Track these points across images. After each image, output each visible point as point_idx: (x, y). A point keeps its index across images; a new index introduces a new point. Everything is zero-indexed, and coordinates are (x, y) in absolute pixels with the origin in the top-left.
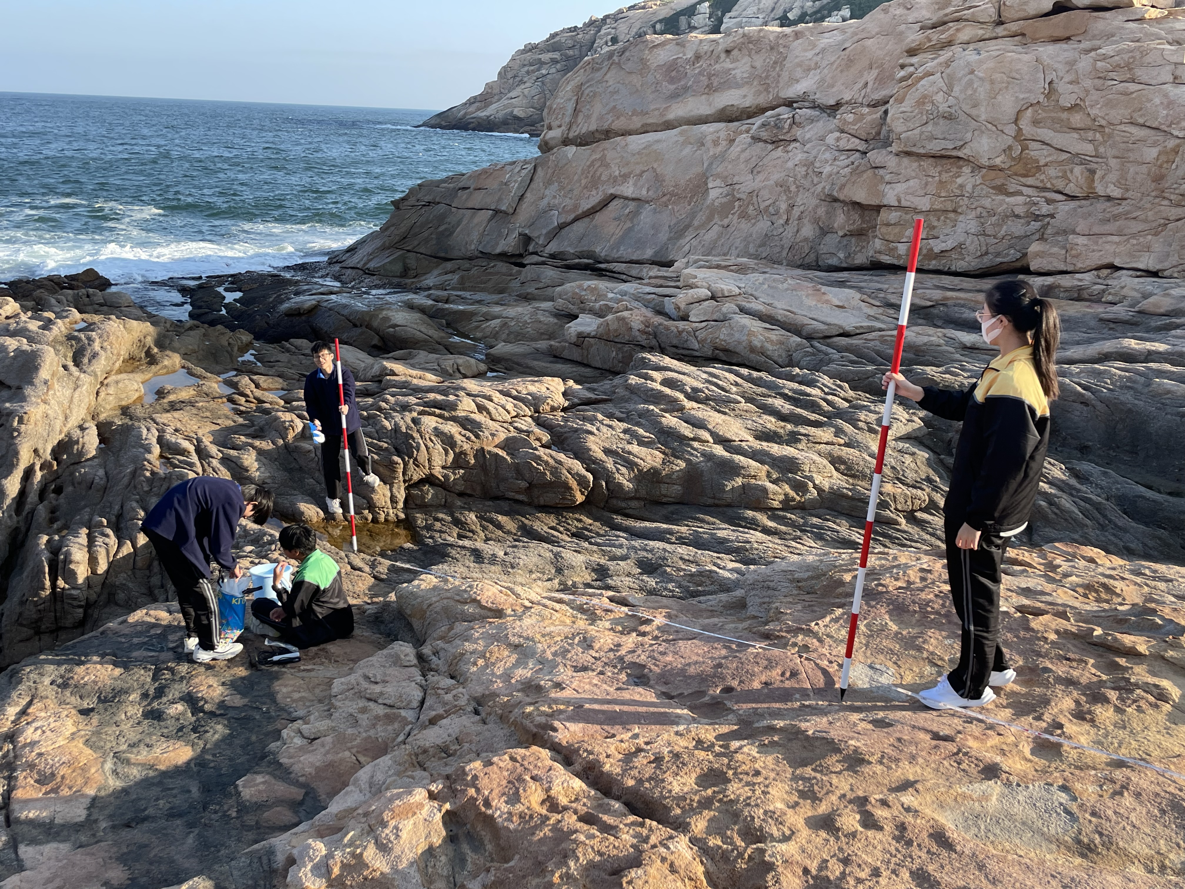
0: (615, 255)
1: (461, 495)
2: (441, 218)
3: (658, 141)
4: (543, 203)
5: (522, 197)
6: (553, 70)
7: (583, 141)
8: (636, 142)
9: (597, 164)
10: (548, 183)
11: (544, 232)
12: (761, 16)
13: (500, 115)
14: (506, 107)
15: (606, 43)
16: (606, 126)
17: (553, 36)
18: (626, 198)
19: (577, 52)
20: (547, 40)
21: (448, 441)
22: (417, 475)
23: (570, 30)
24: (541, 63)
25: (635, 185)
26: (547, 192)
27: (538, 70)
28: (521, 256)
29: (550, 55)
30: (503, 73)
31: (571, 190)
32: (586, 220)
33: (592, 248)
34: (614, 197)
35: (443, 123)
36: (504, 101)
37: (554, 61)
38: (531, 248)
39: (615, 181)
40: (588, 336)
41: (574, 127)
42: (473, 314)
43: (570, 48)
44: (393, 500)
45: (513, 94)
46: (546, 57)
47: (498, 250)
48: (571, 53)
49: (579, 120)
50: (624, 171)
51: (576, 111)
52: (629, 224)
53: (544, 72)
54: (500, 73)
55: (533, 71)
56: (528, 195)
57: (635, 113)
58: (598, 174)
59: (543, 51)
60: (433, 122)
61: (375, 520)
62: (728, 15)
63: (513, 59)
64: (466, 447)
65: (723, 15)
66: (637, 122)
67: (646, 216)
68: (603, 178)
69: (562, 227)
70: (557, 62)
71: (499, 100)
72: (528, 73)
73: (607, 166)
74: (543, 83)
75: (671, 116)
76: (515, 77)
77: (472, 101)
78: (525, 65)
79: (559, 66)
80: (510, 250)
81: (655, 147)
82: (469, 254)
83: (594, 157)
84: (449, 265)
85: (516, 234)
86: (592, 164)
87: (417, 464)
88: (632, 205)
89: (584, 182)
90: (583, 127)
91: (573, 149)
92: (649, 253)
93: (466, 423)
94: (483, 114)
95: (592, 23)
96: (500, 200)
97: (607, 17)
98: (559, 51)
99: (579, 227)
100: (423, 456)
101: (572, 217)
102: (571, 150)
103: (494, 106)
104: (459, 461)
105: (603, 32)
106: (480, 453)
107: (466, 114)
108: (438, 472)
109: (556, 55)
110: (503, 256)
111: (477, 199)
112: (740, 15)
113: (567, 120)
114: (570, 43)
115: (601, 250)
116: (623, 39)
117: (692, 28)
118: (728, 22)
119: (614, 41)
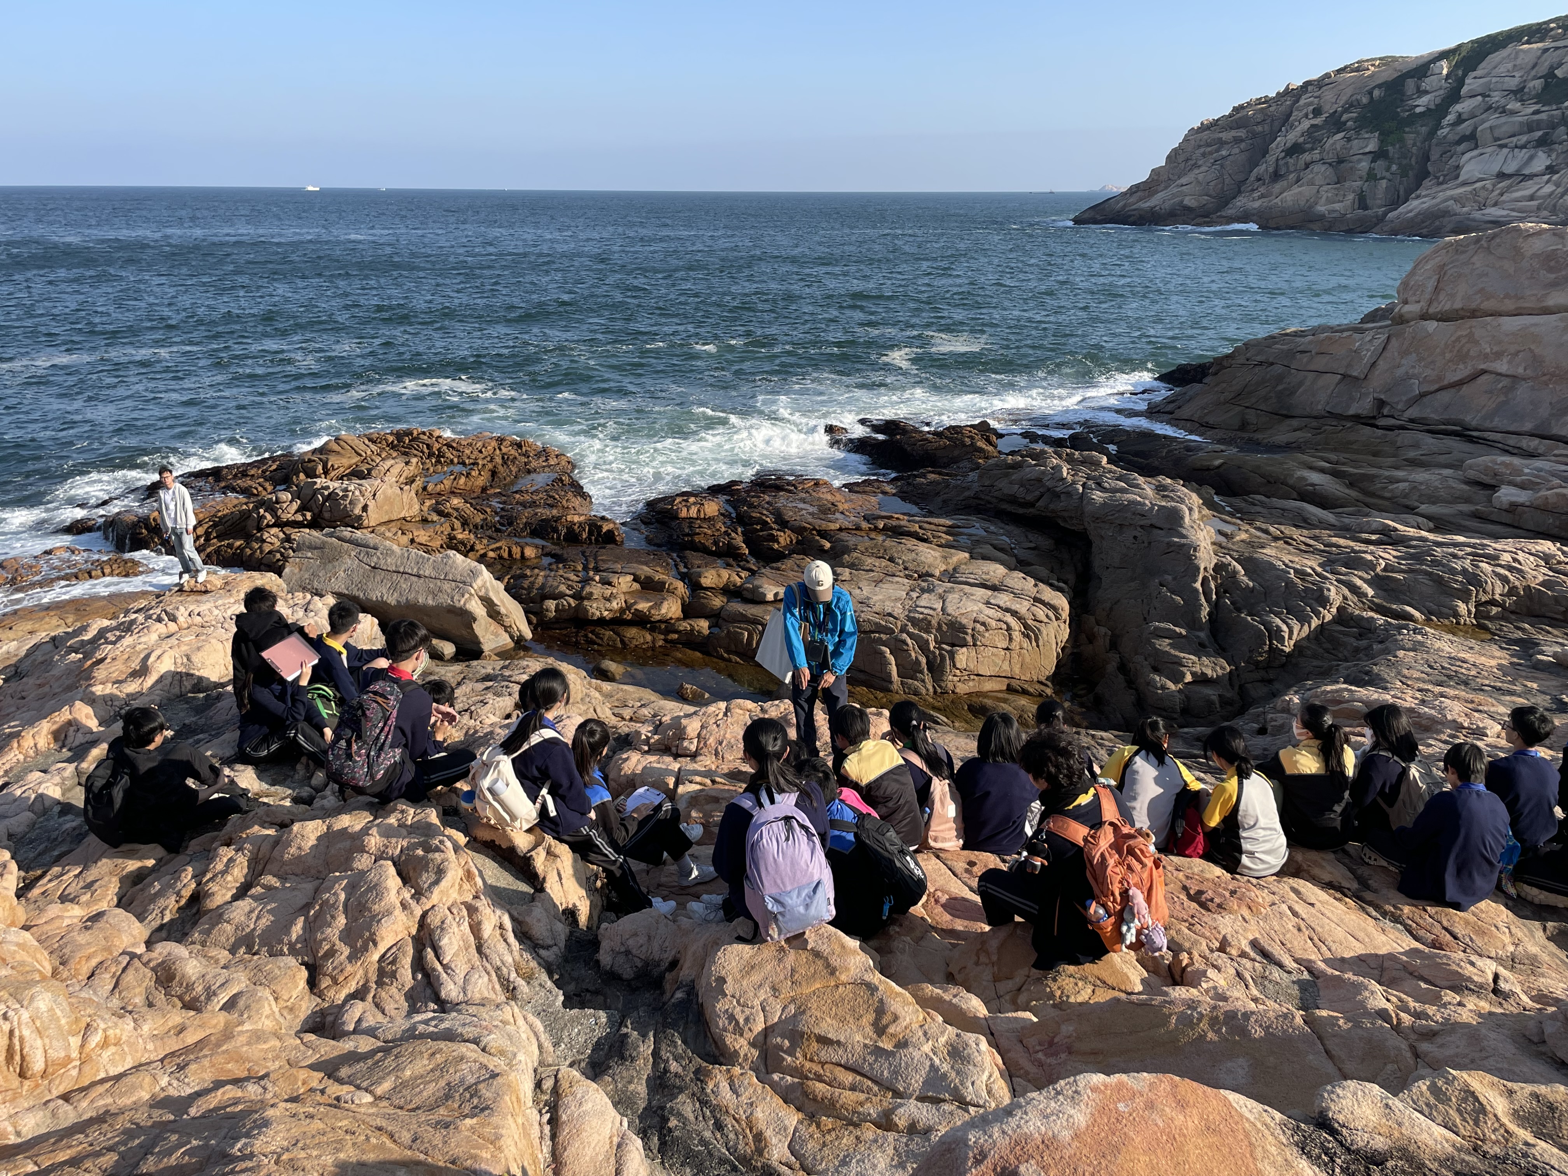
0: (1487, 424)
1: (1512, 612)
2: (1280, 378)
3: (1536, 325)
4: (1400, 372)
5: (1374, 365)
6: (1236, 151)
7: (1443, 318)
8: (1510, 324)
9: (1464, 341)
10: (1404, 353)
11: (1404, 398)
12: (1517, 74)
13: (1167, 206)
14: (1174, 196)
15: (1306, 116)
16: (1473, 306)
17: (1237, 109)
18: (1500, 374)
19: (1267, 127)
20: (1230, 116)
21: (1504, 580)
22: (1484, 598)
23: (1259, 101)
24: (1221, 143)
25: (1510, 362)
26: (1404, 361)
27: (1217, 151)
28: (1374, 418)
29: (1234, 133)
30: (1173, 157)
31: (1433, 362)
32: (1453, 390)
33: (1461, 417)
34: (1484, 372)
35: (1099, 217)
36: (1173, 189)
37: (1237, 140)
38: (1385, 411)
39: (1486, 357)
40: (1522, 505)
41: (1435, 304)
42: (1374, 476)
43: (1259, 123)
44: (1469, 612)
45: (1184, 180)
46: (1226, 136)
47: (1351, 412)
48: (1259, 128)
49: (1442, 296)
50: (1495, 349)
51: (1437, 290)
52: (1502, 398)
53: (1224, 153)
54: (1169, 157)
55: (1211, 153)
56: (1381, 362)
57: (1507, 296)
58: (1465, 350)
59: (1224, 129)
60: (1086, 216)
61: (1458, 623)
62: (1472, 74)
63: (1186, 139)
64: (1517, 583)
65: (1465, 75)
66: (1510, 305)
67: (1522, 392)
68: (1472, 353)
69: (1423, 395)
70: (1242, 141)
71: (1166, 188)
72: (1204, 155)
73: (1477, 343)
74: (1222, 166)
75: (1551, 302)
76: (1187, 160)
77: (1135, 189)
78: (1200, 146)
79: (1243, 145)
80: (1365, 413)
81: (1532, 329)
82: (1315, 413)
83: (1459, 333)
84: (1295, 423)
85: (1370, 398)
86: (1458, 339)
87: (1485, 591)
88: (1505, 382)
89: (1448, 356)
90: (1444, 304)
91: (1435, 324)
92: (1528, 426)
93: (1510, 569)
94: (1146, 205)
95: (1288, 92)
96: (1349, 365)
97: (1307, 84)
98: (1245, 127)
99: (1445, 397)
100: (1489, 588)
101: (1436, 386)
102: (1432, 326)
103: (1160, 195)
104: (1513, 591)
105: (1302, 102)
106: (1528, 588)
107: (1125, 206)
108: (1497, 597)
109: (1241, 133)
110: (1357, 418)
111: (1320, 363)
112: (1488, 74)
113: (1427, 296)
114: (1260, 117)
115: (1471, 419)
116: (1329, 109)
117: (1422, 93)
118: (1471, 83)
119: (1317, 112)
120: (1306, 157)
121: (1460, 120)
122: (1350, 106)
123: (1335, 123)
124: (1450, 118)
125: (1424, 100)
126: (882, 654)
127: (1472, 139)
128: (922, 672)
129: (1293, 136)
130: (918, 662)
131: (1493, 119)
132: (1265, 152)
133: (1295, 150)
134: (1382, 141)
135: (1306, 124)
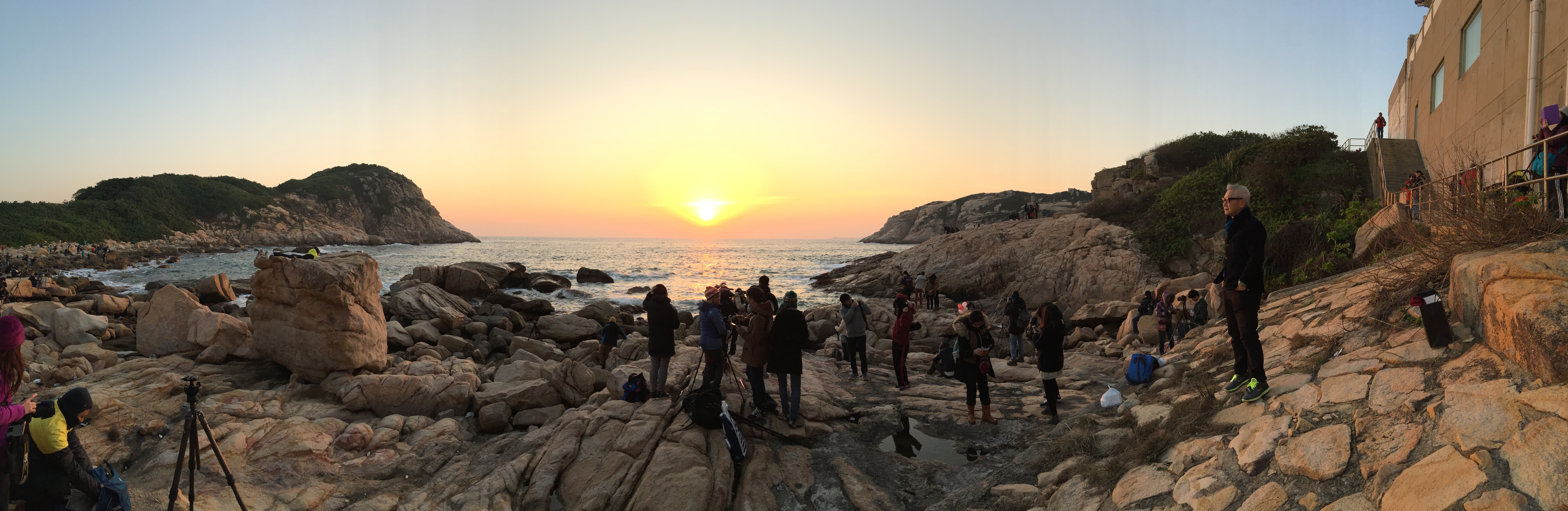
6: (905, 223)
12: (973, 206)
13: (887, 238)
14: (889, 235)
15: (923, 215)
19: (912, 218)
24: (900, 221)
27: (899, 223)
29: (903, 219)
36: (888, 233)
45: (891, 231)
48: (910, 218)
53: (901, 224)
59: (899, 218)
62: (962, 206)
63: (888, 221)
65: (960, 206)
70: (905, 221)
71: (886, 233)
72: (896, 224)
74: (901, 228)
76: (890, 226)
78: (893, 223)
94: (881, 237)
95: (916, 209)
98: (905, 218)
103: (885, 235)
105: (921, 211)
107: (875, 238)
112: (966, 206)
114: (909, 215)
116: (928, 214)
117: (951, 210)
118: (963, 208)
119: (925, 214)
120: (925, 225)
121: (962, 217)
122: (934, 213)
123: (931, 217)
124: (959, 216)
125: (952, 212)
127: (966, 221)
129: (921, 220)
131: (970, 217)
132: (913, 224)
133: (921, 223)
134: (944, 221)
135: (923, 217)
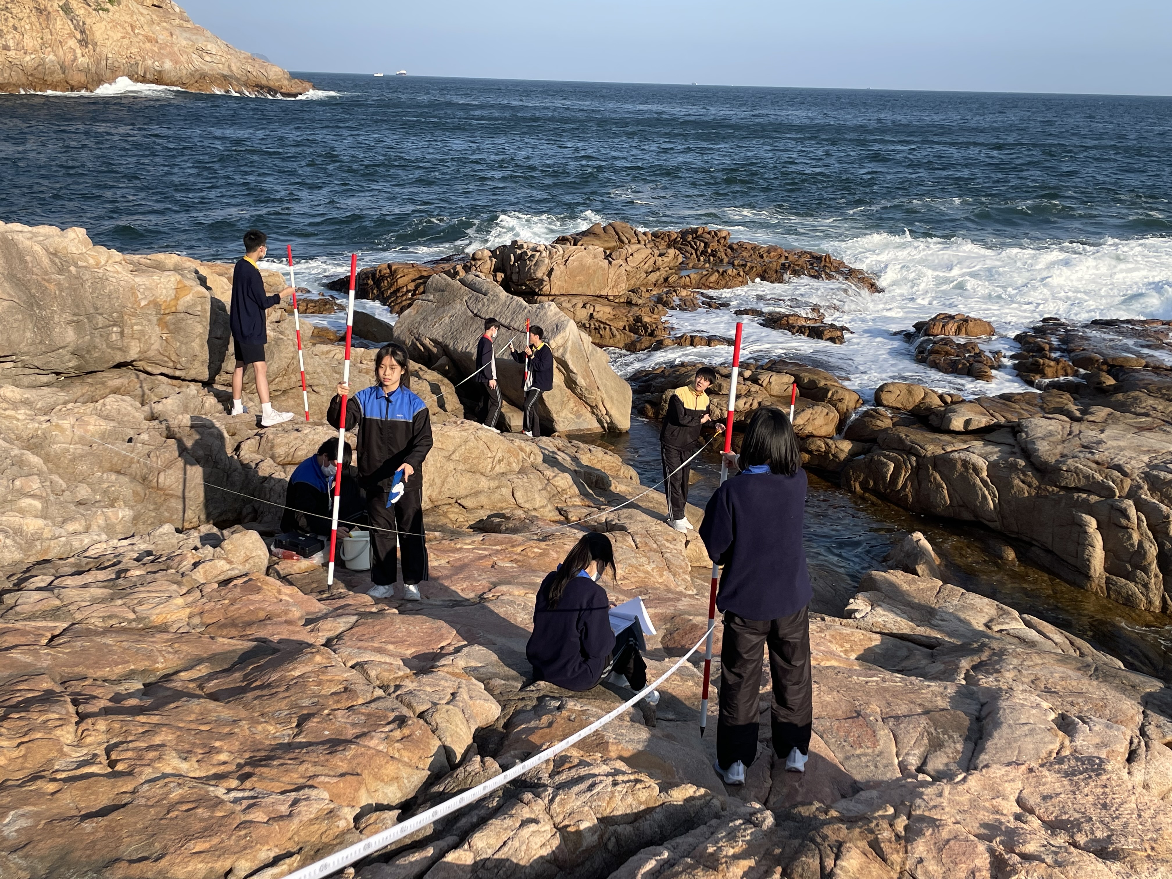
126: (1082, 527)
128: (1146, 570)
130: (1141, 552)
